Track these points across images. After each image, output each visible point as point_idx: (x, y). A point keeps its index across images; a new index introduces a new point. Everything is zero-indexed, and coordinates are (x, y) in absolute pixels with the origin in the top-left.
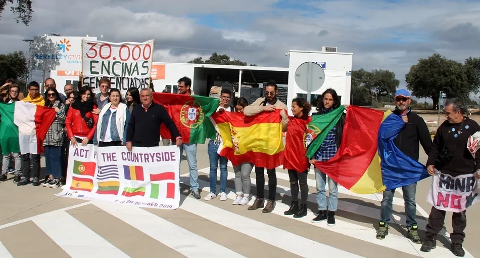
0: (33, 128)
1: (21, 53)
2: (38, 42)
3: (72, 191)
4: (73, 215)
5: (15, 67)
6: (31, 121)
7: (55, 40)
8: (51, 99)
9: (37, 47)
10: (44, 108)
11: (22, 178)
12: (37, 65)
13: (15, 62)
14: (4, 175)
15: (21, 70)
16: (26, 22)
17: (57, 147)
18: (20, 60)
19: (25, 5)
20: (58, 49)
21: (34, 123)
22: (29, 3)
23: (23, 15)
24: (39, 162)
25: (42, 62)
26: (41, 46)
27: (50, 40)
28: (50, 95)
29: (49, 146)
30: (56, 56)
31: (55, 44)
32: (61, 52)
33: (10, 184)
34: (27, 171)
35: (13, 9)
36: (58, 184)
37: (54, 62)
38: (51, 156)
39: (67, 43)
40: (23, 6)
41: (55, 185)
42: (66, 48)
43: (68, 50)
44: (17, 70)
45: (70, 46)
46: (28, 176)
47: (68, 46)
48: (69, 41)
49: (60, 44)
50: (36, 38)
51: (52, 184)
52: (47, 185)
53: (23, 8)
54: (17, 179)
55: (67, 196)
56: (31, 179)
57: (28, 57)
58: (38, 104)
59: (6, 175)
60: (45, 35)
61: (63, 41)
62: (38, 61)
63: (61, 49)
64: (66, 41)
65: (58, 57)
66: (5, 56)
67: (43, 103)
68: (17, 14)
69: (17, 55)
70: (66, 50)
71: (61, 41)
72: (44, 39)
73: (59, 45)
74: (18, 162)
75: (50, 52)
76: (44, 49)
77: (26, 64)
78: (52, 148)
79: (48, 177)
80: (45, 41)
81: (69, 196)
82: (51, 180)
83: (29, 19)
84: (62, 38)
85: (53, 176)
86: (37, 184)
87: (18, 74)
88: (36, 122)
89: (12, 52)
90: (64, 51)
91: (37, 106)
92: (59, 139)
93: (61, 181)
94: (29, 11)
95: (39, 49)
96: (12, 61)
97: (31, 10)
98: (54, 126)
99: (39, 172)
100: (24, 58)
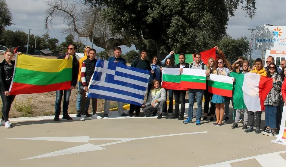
0: (257, 92)
1: (246, 38)
2: (259, 30)
3: (283, 140)
4: (284, 158)
5: (242, 47)
6: (256, 87)
7: (271, 29)
8: (271, 71)
9: (258, 33)
10: (266, 77)
11: (248, 127)
12: (258, 46)
13: (242, 44)
14: (236, 124)
15: (245, 49)
16: (252, 17)
17: (274, 106)
18: (245, 43)
19: (251, 5)
20: (273, 35)
21: (258, 88)
22: (254, 3)
23: (249, 11)
24: (260, 116)
25: (262, 44)
26: (261, 33)
27: (267, 29)
28: (271, 68)
29: (268, 106)
30: (272, 40)
31: (271, 31)
32: (275, 37)
33: (240, 130)
34: (252, 122)
35: (243, 8)
36: (273, 133)
37: (270, 45)
38: (269, 113)
39: (279, 31)
40: (249, 5)
41: (271, 134)
42: (279, 34)
43: (280, 35)
44: (243, 50)
45: (281, 32)
46: (252, 126)
47: (280, 32)
48: (280, 29)
49: (275, 31)
50: (258, 27)
51: (269, 133)
52: (265, 133)
53: (249, 7)
54: (245, 127)
55: (279, 143)
56: (254, 128)
57: (250, 41)
58: (262, 74)
59: (237, 124)
60: (264, 25)
61: (276, 29)
62: (259, 44)
63: (275, 35)
64: (279, 29)
65: (273, 40)
66: (235, 40)
67: (265, 74)
68: (246, 11)
69: (243, 40)
70: (278, 35)
71: (275, 29)
72: (263, 28)
73: (273, 32)
74: (246, 115)
75: (267, 37)
76: (263, 35)
77: (249, 46)
78: (270, 107)
79: (266, 127)
80: (264, 29)
81: (281, 143)
82: (268, 130)
83: (253, 14)
84: (276, 27)
85: (270, 127)
86: (258, 132)
87: (244, 52)
88: (260, 88)
89: (240, 38)
90: (277, 37)
91: (261, 76)
92: (275, 101)
93: (276, 131)
94: (253, 9)
95: (259, 35)
96: (239, 43)
97: (255, 8)
98: (273, 91)
99: (260, 124)
100: (247, 42)
